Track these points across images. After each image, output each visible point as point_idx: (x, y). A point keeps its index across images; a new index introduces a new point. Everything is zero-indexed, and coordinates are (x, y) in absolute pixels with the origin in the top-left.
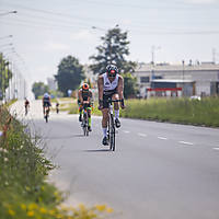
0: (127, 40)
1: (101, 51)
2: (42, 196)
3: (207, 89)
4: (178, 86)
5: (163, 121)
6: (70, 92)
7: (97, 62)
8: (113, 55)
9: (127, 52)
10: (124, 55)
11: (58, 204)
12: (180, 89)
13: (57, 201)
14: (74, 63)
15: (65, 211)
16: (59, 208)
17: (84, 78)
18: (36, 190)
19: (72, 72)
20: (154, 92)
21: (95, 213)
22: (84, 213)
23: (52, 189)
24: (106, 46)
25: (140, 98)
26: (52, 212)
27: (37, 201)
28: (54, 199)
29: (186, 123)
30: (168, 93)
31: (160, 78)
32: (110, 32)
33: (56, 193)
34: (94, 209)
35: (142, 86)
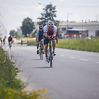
0: (55, 10)
1: (43, 15)
2: (14, 85)
3: (94, 34)
4: (80, 32)
5: (72, 49)
6: (28, 35)
7: (41, 21)
8: (49, 17)
9: (55, 16)
10: (54, 17)
11: (22, 89)
12: (81, 34)
13: (22, 87)
14: (30, 21)
15: (26, 92)
16: (22, 91)
17: (34, 28)
18: (12, 82)
19: (29, 25)
20: (68, 35)
21: (40, 93)
22: (34, 93)
23: (19, 82)
24: (45, 13)
25: (62, 38)
26: (19, 93)
27: (12, 88)
28: (20, 86)
29: (84, 50)
30: (75, 36)
31: (71, 28)
32: (47, 6)
33: (21, 84)
34: (39, 91)
35: (62, 32)
